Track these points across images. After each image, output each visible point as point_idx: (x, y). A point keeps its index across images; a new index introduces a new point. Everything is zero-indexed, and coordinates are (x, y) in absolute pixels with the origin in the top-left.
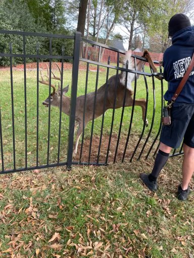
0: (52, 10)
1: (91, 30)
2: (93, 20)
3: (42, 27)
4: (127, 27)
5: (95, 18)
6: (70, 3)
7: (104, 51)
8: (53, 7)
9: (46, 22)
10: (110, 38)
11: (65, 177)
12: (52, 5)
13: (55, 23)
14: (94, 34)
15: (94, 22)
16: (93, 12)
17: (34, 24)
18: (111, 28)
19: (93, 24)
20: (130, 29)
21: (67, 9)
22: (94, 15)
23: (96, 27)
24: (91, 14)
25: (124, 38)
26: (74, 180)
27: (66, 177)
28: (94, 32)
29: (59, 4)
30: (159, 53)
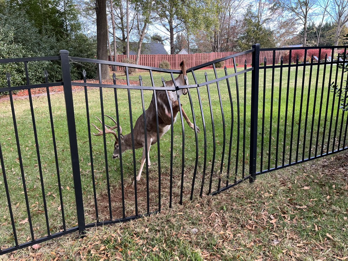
0: (62, 14)
1: (119, 34)
2: (120, 21)
3: (49, 37)
4: (164, 26)
5: (122, 19)
6: (86, 3)
7: (139, 58)
8: (62, 10)
9: (54, 30)
10: (145, 41)
11: (76, 249)
12: (61, 8)
13: (67, 31)
14: (124, 39)
15: (122, 23)
16: (118, 11)
17: (38, 35)
18: (144, 29)
19: (120, 26)
20: (168, 27)
21: (84, 11)
22: (120, 15)
23: (125, 30)
24: (116, 14)
25: (163, 39)
26: (89, 252)
27: (78, 248)
28: (124, 35)
29: (70, 6)
30: (210, 52)
